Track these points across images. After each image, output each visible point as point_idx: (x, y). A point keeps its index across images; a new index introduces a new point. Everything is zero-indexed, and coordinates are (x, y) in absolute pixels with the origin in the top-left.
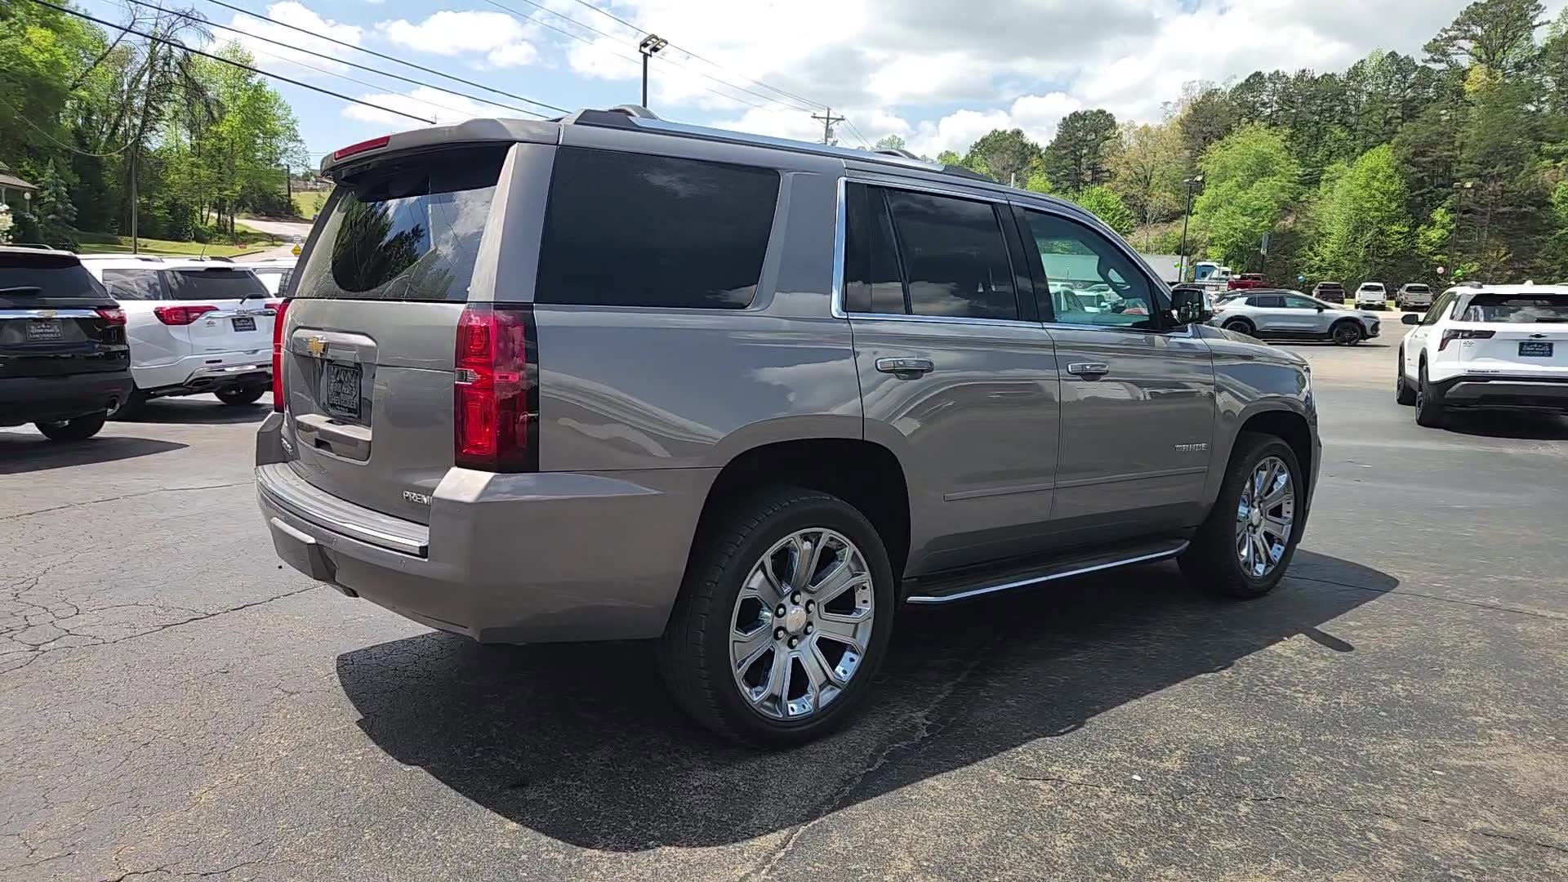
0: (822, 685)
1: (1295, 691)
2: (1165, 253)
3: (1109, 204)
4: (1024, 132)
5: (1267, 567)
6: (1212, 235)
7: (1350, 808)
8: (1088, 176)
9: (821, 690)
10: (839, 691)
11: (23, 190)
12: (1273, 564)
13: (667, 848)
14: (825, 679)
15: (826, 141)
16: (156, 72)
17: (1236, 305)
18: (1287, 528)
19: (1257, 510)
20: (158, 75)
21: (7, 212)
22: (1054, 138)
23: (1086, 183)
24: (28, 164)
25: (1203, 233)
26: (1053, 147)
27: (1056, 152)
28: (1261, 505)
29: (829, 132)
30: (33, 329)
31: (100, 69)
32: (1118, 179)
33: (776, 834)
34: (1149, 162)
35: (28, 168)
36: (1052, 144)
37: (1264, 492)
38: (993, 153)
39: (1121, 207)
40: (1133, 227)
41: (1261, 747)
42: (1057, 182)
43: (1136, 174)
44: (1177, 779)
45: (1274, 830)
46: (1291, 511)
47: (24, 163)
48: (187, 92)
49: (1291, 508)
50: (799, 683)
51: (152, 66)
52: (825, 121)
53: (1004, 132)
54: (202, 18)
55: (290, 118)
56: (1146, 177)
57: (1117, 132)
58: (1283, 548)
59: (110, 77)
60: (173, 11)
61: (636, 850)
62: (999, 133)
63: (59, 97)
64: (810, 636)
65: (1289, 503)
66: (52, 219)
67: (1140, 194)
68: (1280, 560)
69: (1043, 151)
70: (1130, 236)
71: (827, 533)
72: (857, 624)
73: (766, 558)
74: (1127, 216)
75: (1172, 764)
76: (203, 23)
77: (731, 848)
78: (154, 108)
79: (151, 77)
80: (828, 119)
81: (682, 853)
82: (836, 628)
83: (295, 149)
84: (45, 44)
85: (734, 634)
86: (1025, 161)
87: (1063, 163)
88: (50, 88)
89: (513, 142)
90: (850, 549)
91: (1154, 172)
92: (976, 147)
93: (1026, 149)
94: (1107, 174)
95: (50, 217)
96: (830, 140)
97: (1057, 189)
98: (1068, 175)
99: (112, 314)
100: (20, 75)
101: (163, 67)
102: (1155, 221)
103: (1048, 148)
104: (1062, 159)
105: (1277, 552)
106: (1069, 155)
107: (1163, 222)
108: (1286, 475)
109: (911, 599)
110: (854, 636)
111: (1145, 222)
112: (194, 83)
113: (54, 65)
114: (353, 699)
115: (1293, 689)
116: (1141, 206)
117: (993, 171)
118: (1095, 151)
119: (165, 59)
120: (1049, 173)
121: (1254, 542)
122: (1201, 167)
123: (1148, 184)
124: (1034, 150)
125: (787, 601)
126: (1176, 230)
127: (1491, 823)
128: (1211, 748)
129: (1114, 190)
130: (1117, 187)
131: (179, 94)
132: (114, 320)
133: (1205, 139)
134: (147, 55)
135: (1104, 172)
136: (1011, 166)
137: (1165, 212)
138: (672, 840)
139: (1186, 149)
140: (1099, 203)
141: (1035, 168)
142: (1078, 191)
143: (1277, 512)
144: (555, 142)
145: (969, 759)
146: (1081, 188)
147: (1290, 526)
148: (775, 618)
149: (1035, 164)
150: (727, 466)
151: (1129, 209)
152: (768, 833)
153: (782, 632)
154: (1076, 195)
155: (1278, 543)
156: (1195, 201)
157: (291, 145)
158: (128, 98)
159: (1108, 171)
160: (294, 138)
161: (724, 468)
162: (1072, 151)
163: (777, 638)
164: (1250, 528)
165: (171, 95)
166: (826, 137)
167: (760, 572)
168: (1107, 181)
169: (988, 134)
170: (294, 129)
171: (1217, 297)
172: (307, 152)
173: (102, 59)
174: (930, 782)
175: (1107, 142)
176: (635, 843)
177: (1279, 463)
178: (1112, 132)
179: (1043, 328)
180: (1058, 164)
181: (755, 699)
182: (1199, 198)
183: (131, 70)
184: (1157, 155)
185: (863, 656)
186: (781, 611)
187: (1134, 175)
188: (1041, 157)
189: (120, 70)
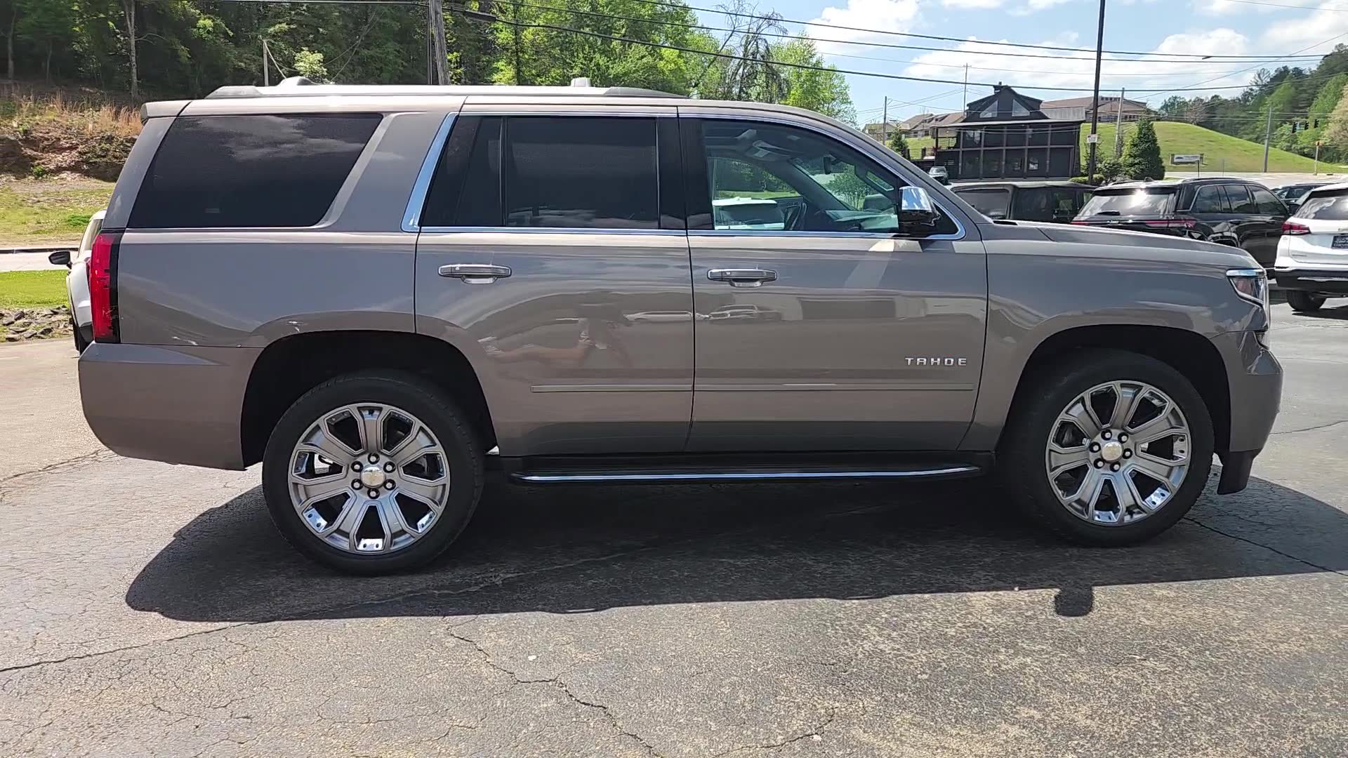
54: (779, 18)
55: (843, 85)
60: (758, 16)
76: (780, 22)
78: (744, 93)
83: (846, 110)
84: (672, 57)
119: (753, 55)
131: (761, 79)
157: (843, 107)
160: (846, 101)
170: (846, 93)
172: (855, 111)
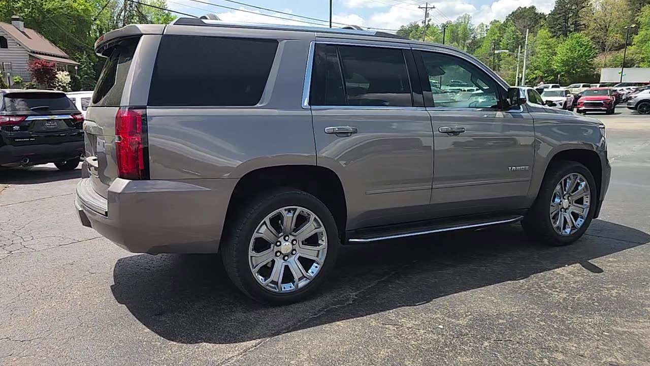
0: (300, 278)
1: (554, 291)
2: (615, 67)
3: (583, 42)
4: (536, 7)
5: (572, 230)
6: (643, 56)
7: (544, 347)
8: (572, 28)
9: (299, 281)
10: (309, 281)
11: (74, 66)
12: (576, 228)
13: (205, 343)
14: (302, 275)
15: (425, 19)
16: (127, 10)
17: (643, 93)
18: (586, 210)
19: (566, 200)
20: (128, 12)
21: (68, 75)
22: (553, 9)
23: (571, 32)
24: (78, 54)
25: (638, 55)
26: (553, 14)
27: (554, 16)
28: (569, 198)
29: (427, 15)
30: (47, 124)
31: (105, 11)
32: (589, 29)
33: (255, 341)
34: (608, 18)
35: (78, 56)
36: (552, 12)
37: (571, 191)
38: (519, 19)
39: (590, 43)
40: (597, 54)
41: (516, 317)
42: (555, 32)
43: (600, 25)
44: (461, 329)
45: (495, 354)
46: (589, 201)
47: (77, 54)
48: (139, 19)
49: (588, 200)
50: (288, 276)
51: (125, 7)
52: (425, 9)
53: (525, 8)
56: (606, 27)
57: (589, 4)
58: (583, 220)
59: (109, 15)
61: (192, 343)
62: (522, 9)
63: (88, 25)
64: (295, 256)
65: (587, 197)
66: (86, 77)
67: (602, 36)
68: (582, 226)
69: (547, 16)
70: (595, 59)
71: (299, 209)
72: (319, 251)
73: (267, 219)
74: (594, 48)
75: (463, 322)
77: (232, 345)
79: (125, 13)
80: (426, 8)
81: (209, 346)
82: (309, 252)
85: (251, 253)
86: (536, 22)
87: (558, 22)
88: (84, 20)
89: (142, 35)
90: (313, 216)
91: (611, 24)
92: (509, 17)
93: (537, 16)
94: (583, 26)
95: (85, 76)
96: (428, 19)
97: (554, 36)
98: (561, 28)
99: (78, 117)
100: (74, 16)
101: (130, 8)
102: (610, 50)
103: (549, 14)
104: (558, 20)
105: (579, 223)
106: (561, 18)
107: (614, 50)
108: (584, 183)
109: (350, 240)
110: (317, 256)
111: (604, 51)
112: (142, 14)
113: (86, 10)
114: (115, 276)
115: (554, 290)
116: (602, 43)
117: (519, 28)
118: (576, 14)
120: (550, 28)
121: (565, 218)
122: (638, 19)
123: (607, 30)
124: (542, 16)
125: (281, 239)
126: (621, 54)
127: (617, 359)
128: (488, 315)
129: (587, 35)
130: (589, 33)
132: (79, 119)
133: (640, 4)
134: (123, 4)
135: (581, 25)
136: (529, 25)
137: (617, 45)
138: (209, 341)
139: (629, 10)
140: (578, 42)
141: (542, 26)
142: (566, 36)
143: (580, 201)
144: (162, 33)
145: (365, 314)
146: (568, 34)
147: (588, 209)
148: (275, 246)
149: (542, 23)
150: (243, 177)
151: (595, 44)
152: (251, 340)
153: (279, 253)
154: (565, 39)
155: (581, 218)
156: (633, 38)
158: (117, 23)
159: (584, 24)
161: (241, 178)
162: (564, 15)
163: (276, 256)
164: (563, 210)
165: (133, 20)
166: (426, 17)
167: (264, 225)
168: (583, 30)
169: (516, 10)
171: (634, 90)
173: (105, 6)
174: (338, 323)
175: (583, 9)
176: (193, 339)
177: (580, 176)
178: (586, 4)
179: (426, 110)
180: (555, 23)
181: (264, 283)
182: (636, 36)
183: (117, 10)
184: (613, 14)
185: (322, 265)
186: (278, 244)
187: (599, 26)
188: (545, 19)
189: (113, 10)
